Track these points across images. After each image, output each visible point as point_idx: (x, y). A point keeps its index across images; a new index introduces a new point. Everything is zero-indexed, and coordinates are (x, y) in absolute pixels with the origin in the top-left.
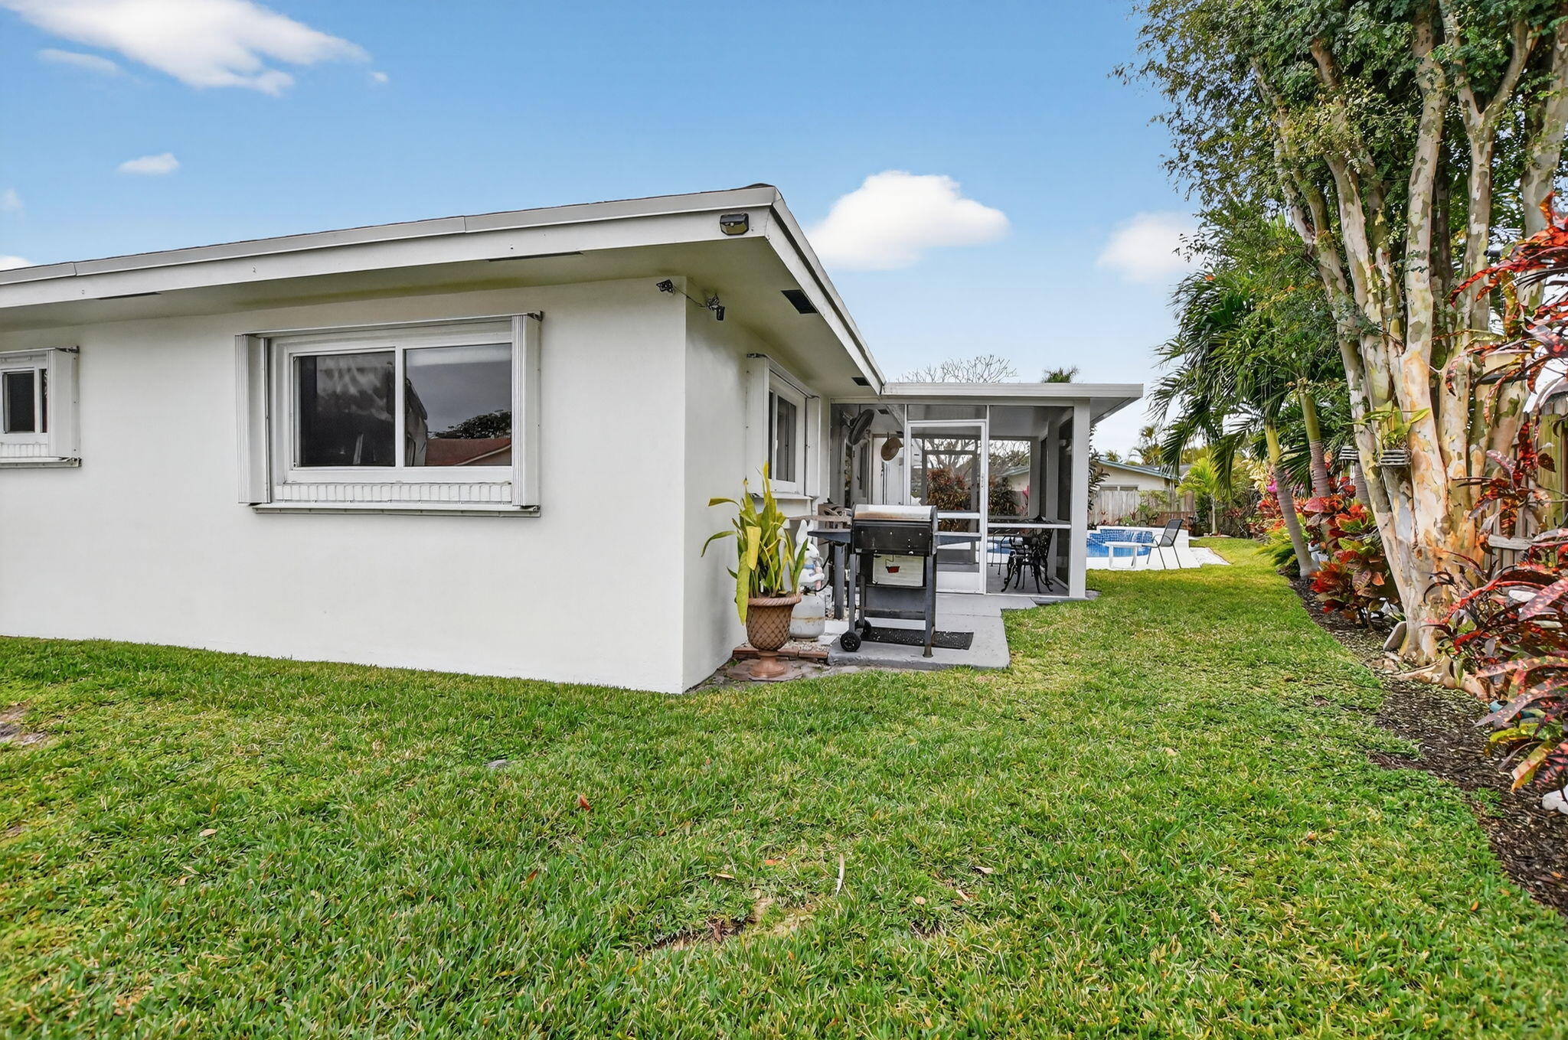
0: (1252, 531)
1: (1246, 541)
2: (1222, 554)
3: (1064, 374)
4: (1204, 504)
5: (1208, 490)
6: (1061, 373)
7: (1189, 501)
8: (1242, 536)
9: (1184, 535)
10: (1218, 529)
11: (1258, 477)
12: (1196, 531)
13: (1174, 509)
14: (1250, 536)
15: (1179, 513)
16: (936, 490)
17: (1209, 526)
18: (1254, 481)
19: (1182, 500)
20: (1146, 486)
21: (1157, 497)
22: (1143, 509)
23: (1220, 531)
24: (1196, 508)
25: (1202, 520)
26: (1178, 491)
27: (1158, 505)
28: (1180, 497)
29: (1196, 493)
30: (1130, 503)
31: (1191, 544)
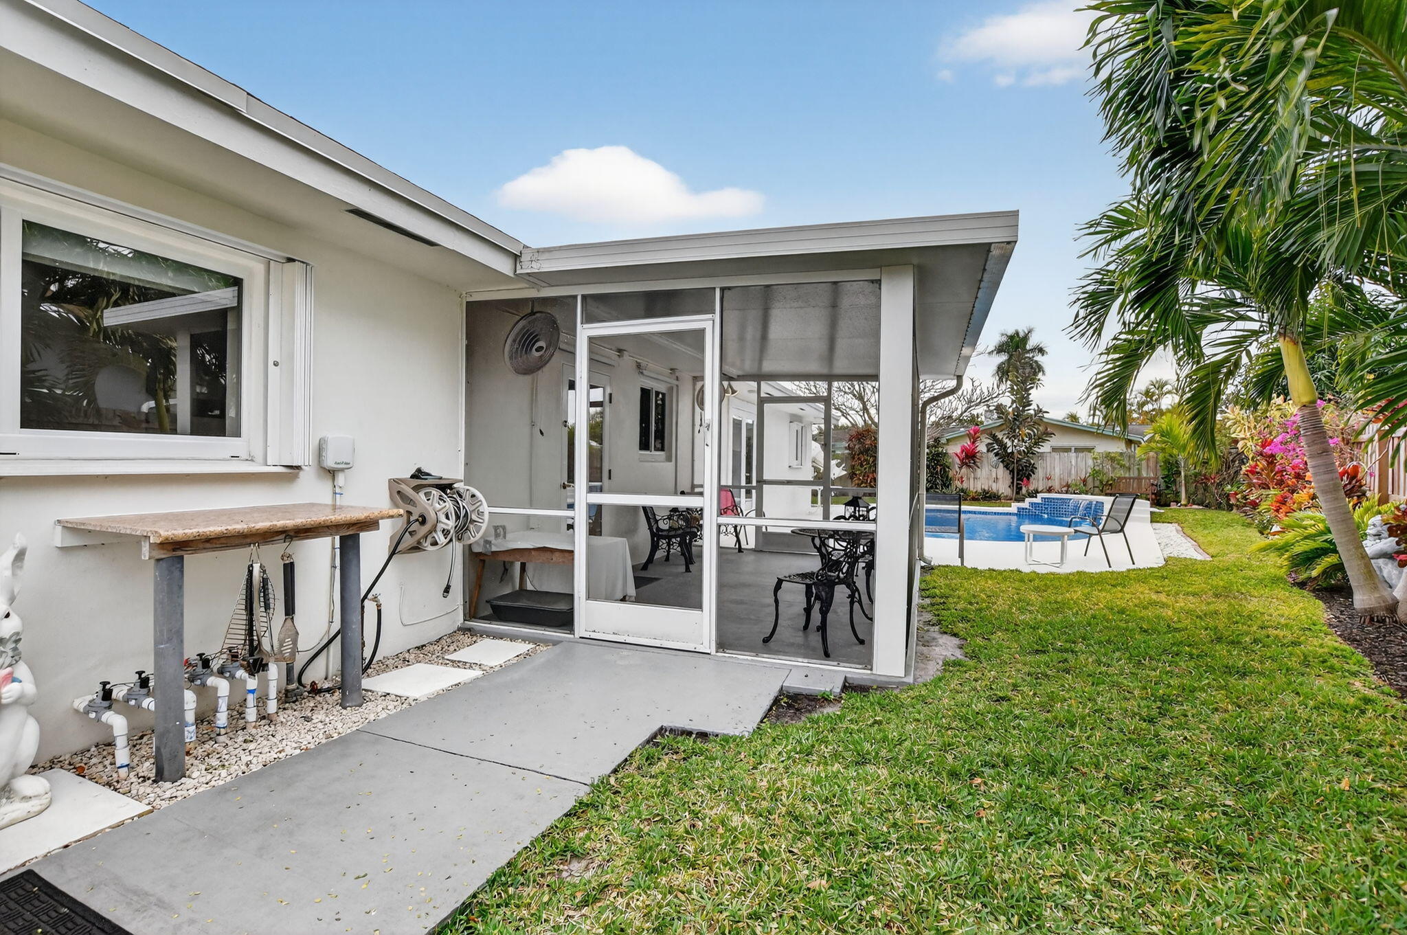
0: (1232, 501)
1: (1224, 516)
2: (1194, 535)
3: (1021, 335)
4: (1171, 470)
5: (1175, 452)
6: (1017, 333)
7: (1152, 464)
8: (1219, 507)
9: (1143, 508)
10: (1188, 498)
11: (1242, 435)
12: (1160, 500)
13: (1134, 473)
14: (1230, 507)
15: (1139, 479)
16: (861, 453)
17: (1177, 494)
18: (1236, 441)
19: (1144, 463)
20: (1103, 447)
21: (1113, 459)
22: (1095, 473)
23: (1191, 501)
24: (1160, 474)
25: (1168, 487)
26: (1138, 452)
27: (1114, 469)
28: (1141, 460)
29: (1161, 456)
30: (1081, 466)
31: (1154, 519)
